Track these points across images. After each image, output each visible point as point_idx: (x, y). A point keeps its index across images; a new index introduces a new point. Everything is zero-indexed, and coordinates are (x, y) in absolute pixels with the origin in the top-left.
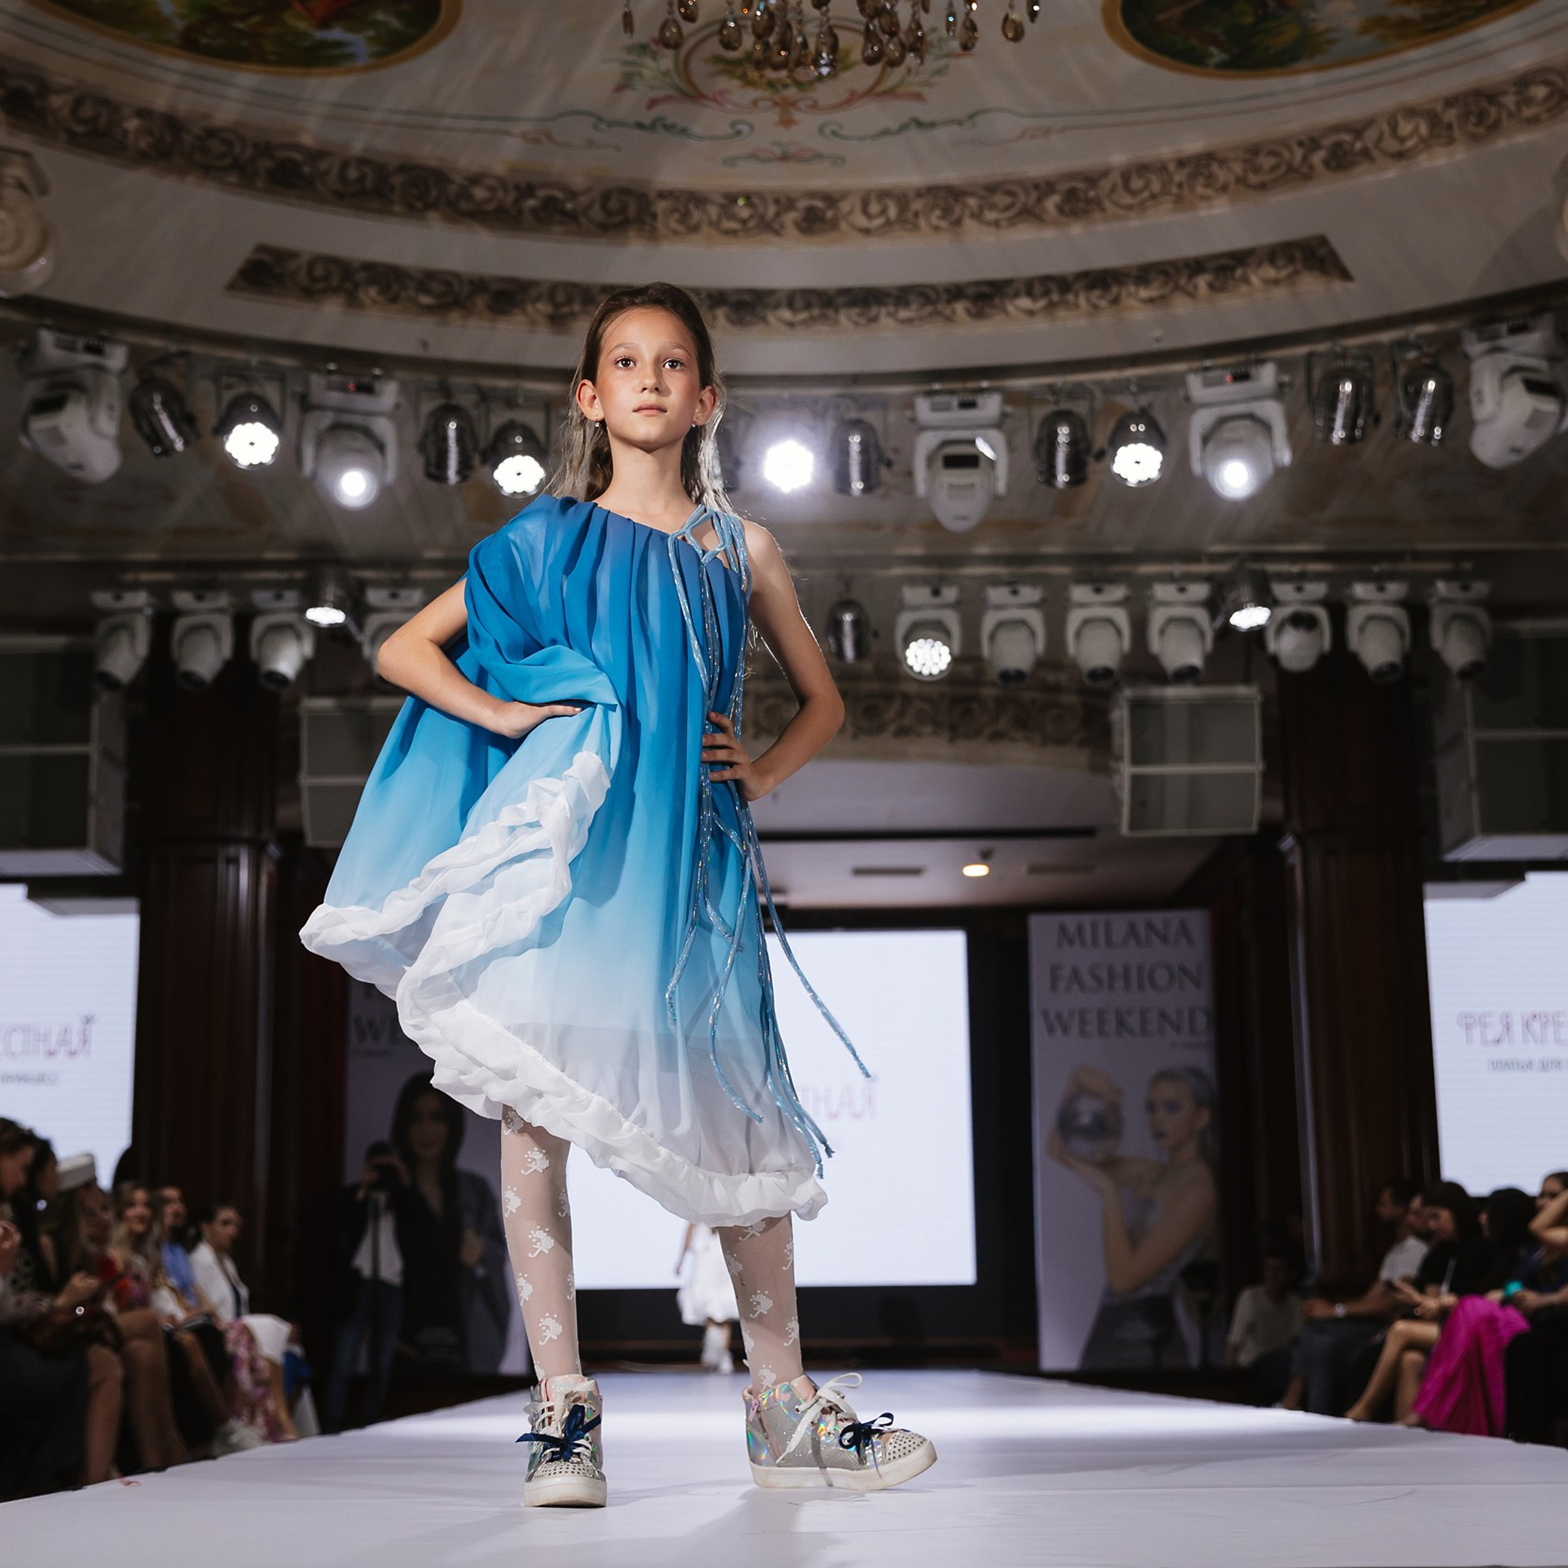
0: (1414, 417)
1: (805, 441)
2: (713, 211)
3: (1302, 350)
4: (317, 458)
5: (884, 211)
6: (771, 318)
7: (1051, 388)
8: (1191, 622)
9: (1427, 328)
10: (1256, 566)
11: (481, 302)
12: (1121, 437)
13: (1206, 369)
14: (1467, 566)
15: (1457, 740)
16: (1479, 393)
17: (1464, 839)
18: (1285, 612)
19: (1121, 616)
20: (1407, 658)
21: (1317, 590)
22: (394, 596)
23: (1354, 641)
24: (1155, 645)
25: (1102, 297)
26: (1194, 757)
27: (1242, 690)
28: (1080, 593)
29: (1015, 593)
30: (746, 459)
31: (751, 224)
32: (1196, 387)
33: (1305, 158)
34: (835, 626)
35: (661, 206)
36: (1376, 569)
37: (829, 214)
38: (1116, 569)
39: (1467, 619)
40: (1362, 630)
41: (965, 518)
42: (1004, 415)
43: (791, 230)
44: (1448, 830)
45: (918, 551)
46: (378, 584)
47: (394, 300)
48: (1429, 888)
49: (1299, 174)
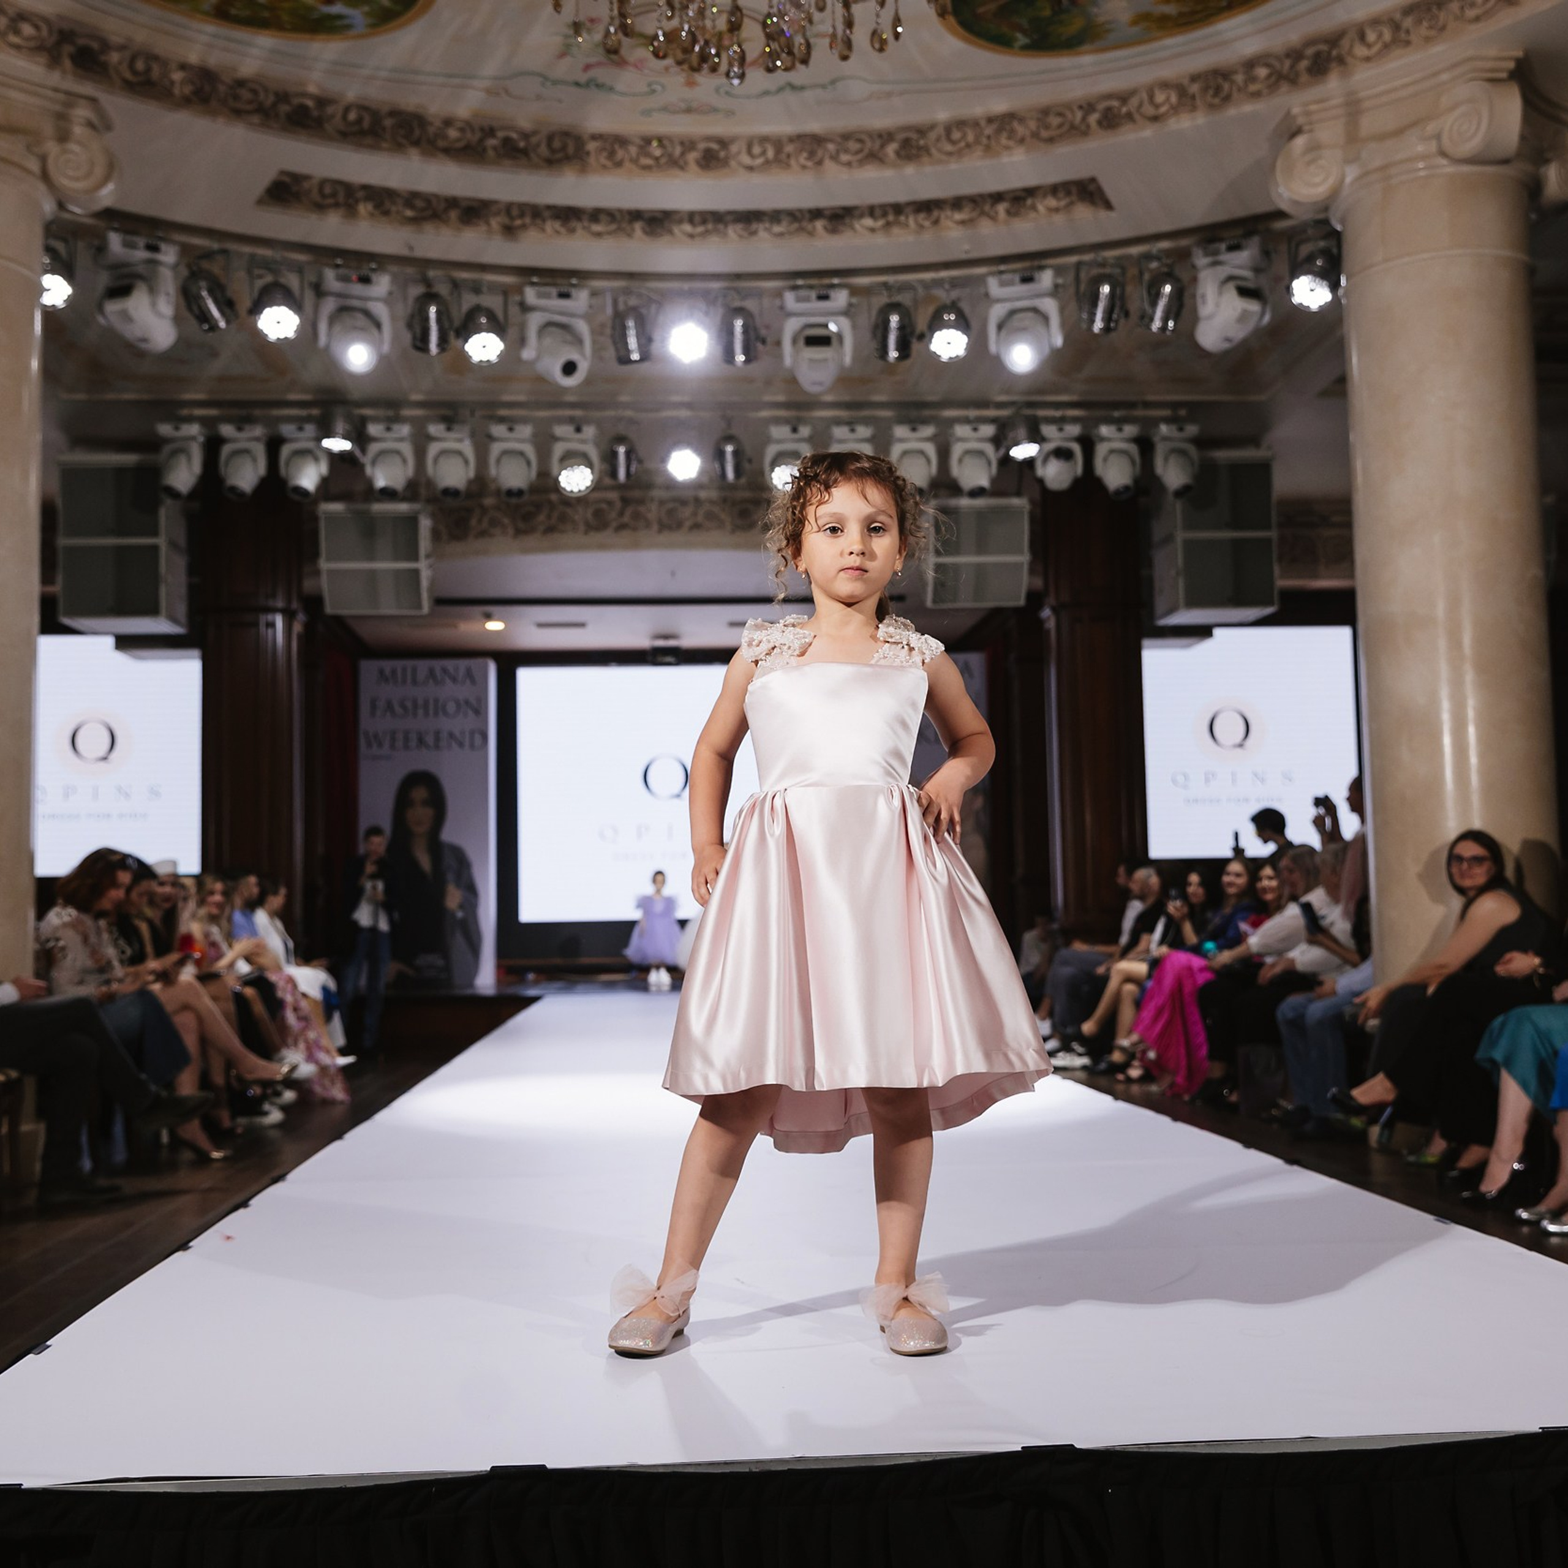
0: (1154, 312)
1: (700, 323)
2: (633, 150)
3: (1073, 259)
4: (330, 334)
5: (764, 153)
6: (676, 230)
7: (885, 285)
8: (980, 453)
9: (1165, 245)
10: (1028, 412)
11: (453, 214)
12: (936, 323)
13: (1001, 272)
14: (1183, 412)
15: (1169, 539)
16: (1203, 296)
17: (1172, 610)
18: (1050, 446)
19: (930, 449)
20: (1136, 481)
21: (1074, 430)
22: (388, 429)
23: (1099, 468)
24: (955, 471)
25: (926, 219)
26: (981, 550)
27: (1016, 501)
28: (900, 431)
29: (853, 431)
30: (656, 336)
31: (663, 161)
32: (993, 286)
33: (1084, 119)
34: (720, 455)
35: (592, 146)
36: (1116, 414)
37: (722, 154)
38: (927, 413)
39: (1182, 453)
40: (1105, 460)
41: (820, 384)
42: (850, 305)
43: (693, 166)
44: (1160, 604)
45: (781, 398)
46: (376, 420)
47: (386, 213)
48: (1146, 642)
49: (1079, 131)
